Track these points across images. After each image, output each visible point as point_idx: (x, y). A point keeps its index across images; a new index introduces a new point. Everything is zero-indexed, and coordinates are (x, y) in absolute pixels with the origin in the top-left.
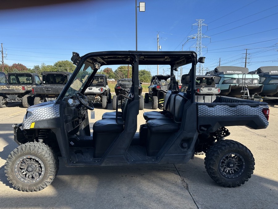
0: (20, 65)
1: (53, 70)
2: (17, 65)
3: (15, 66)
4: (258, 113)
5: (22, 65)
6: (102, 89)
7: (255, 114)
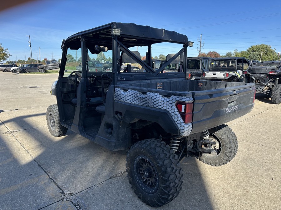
0: (215, 53)
1: (245, 56)
2: (211, 53)
3: (210, 54)
4: (168, 107)
5: (216, 53)
6: (227, 75)
7: (165, 108)
